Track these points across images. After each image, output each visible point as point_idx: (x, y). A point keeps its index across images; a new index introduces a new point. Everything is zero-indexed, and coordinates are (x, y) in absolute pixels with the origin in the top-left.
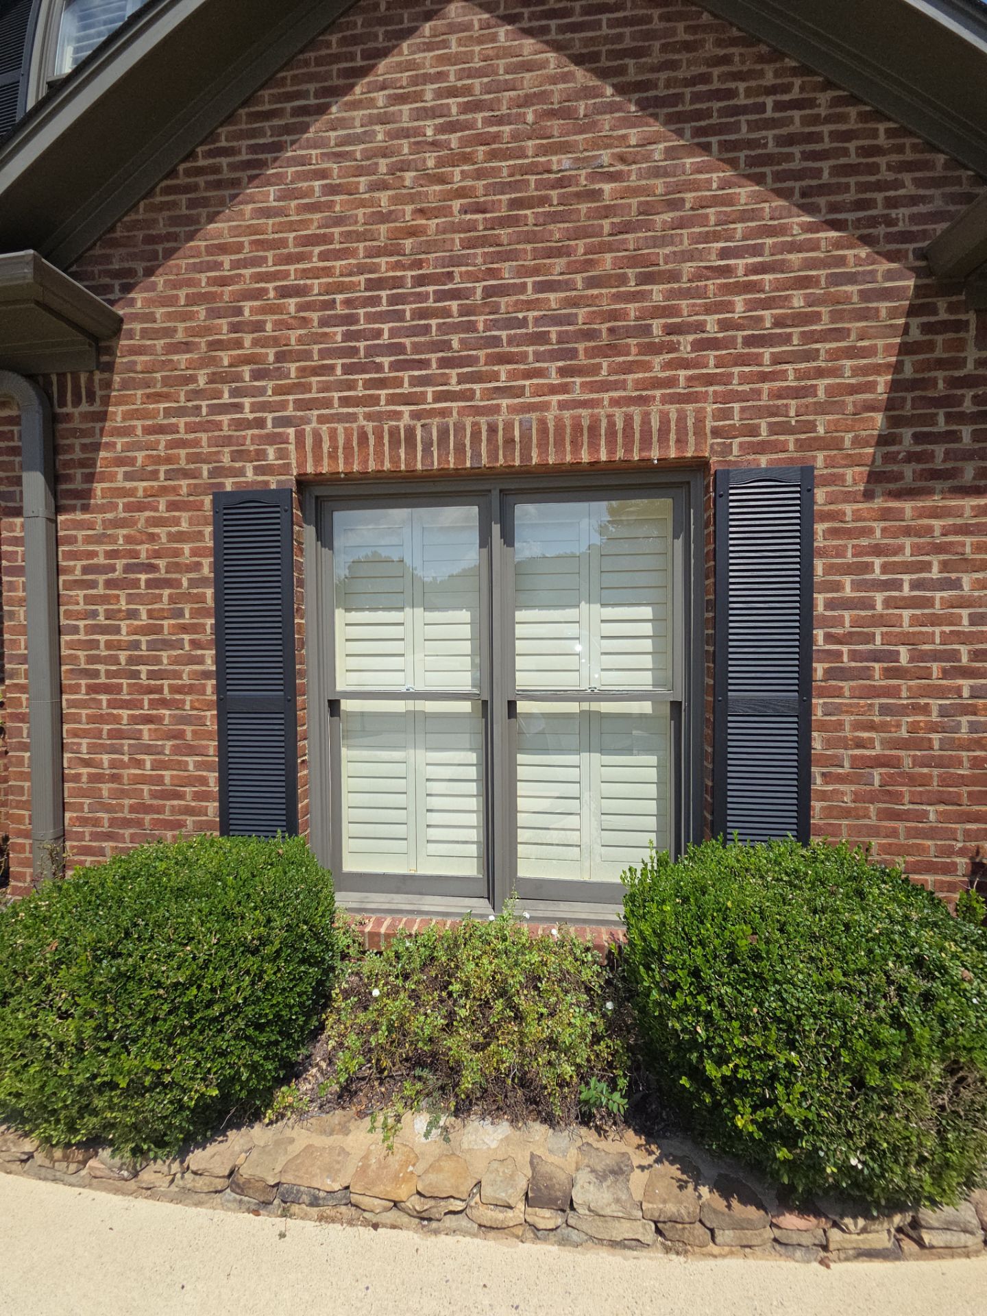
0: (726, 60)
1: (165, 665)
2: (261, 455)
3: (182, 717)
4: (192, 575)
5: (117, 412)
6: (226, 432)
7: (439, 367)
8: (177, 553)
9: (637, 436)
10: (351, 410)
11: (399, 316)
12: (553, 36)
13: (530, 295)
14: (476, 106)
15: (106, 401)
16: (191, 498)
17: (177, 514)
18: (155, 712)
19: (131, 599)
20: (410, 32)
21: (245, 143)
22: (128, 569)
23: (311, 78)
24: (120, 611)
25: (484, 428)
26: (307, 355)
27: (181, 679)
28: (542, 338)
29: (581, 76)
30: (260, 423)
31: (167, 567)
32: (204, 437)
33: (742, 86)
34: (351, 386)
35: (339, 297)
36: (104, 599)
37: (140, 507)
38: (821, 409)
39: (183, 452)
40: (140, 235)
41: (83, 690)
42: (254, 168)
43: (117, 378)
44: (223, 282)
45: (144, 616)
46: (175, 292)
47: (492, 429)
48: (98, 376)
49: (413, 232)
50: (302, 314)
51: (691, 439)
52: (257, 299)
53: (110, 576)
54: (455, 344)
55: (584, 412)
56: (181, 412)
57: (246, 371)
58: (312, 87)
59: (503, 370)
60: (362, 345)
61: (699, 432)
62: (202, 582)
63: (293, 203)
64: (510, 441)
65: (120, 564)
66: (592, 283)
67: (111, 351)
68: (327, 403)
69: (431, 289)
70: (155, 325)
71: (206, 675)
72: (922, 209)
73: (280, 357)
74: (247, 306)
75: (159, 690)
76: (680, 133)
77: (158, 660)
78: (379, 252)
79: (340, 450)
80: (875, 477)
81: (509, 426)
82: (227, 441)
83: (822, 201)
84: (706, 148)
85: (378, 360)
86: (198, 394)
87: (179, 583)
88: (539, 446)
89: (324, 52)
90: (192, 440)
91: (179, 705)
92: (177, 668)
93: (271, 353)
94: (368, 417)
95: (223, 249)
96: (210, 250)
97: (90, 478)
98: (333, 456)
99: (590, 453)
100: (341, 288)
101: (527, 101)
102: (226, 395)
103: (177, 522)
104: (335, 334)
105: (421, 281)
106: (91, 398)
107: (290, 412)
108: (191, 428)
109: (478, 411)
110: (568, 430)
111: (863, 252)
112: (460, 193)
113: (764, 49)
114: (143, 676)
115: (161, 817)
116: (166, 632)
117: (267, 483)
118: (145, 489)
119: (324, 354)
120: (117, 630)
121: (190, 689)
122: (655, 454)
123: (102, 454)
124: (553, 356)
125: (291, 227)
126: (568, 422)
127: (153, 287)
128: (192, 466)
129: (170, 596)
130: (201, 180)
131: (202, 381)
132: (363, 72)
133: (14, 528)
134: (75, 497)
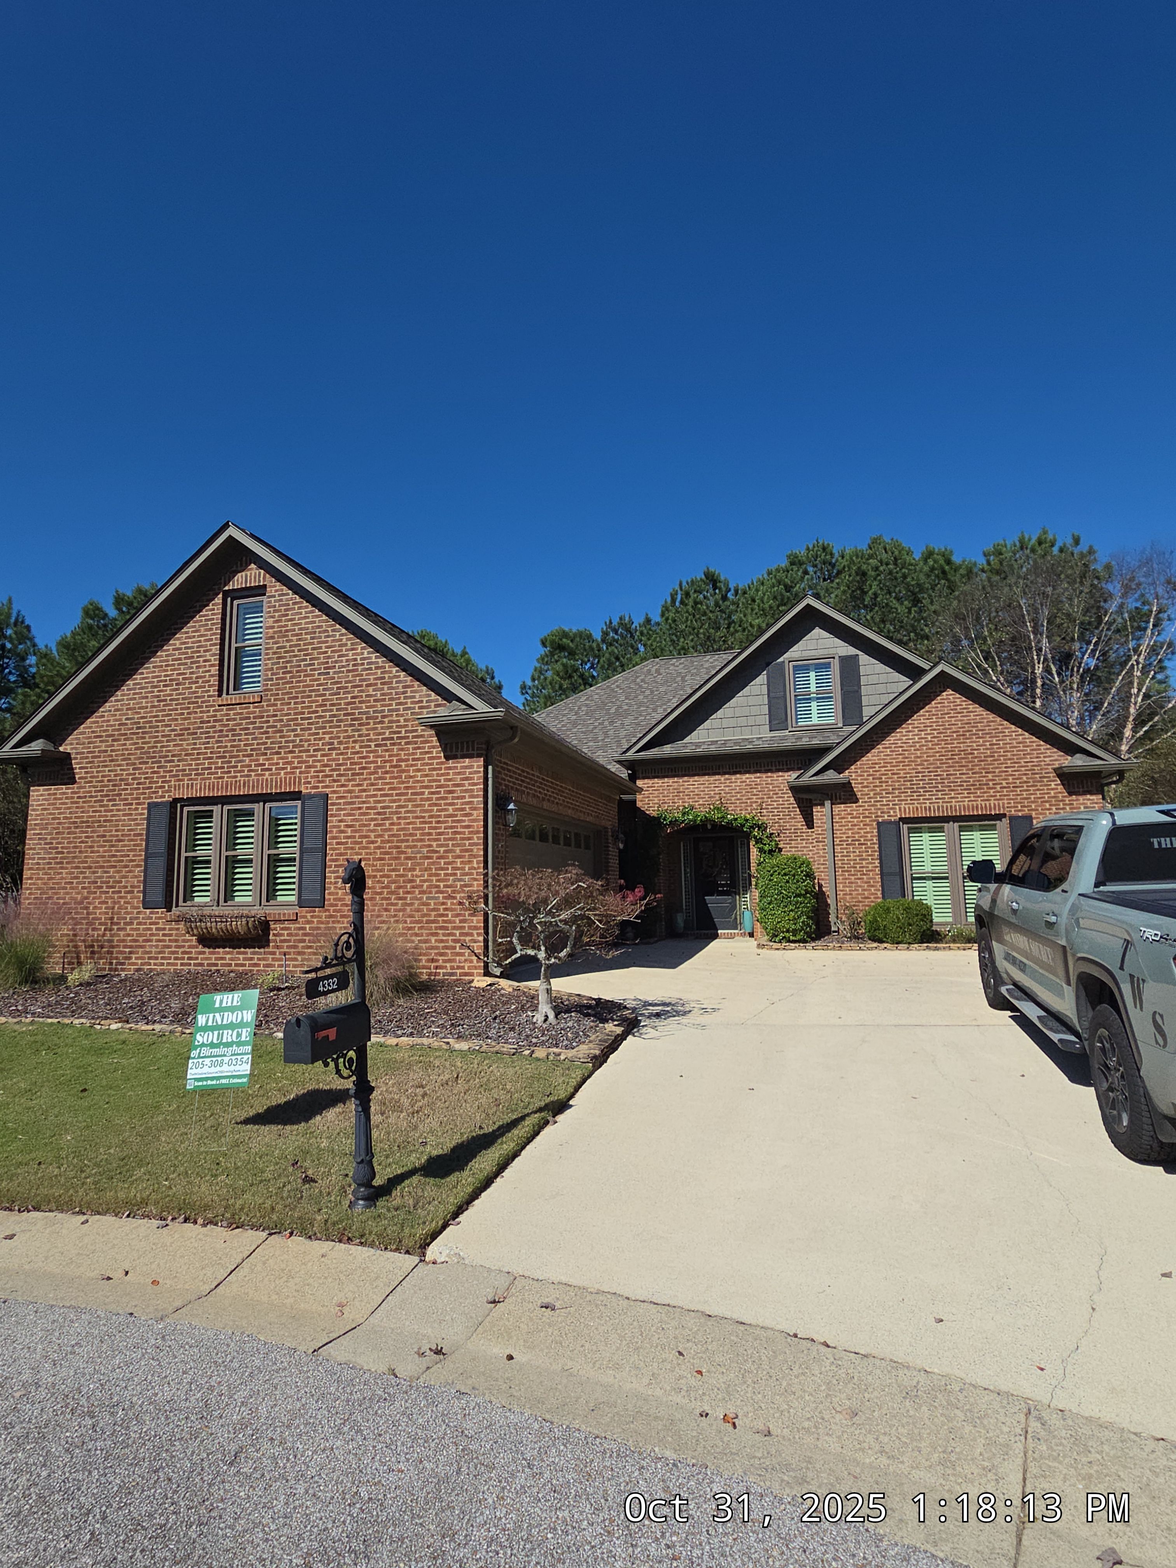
0: (1002, 725)
1: (864, 864)
3: (870, 878)
4: (871, 842)
8: (867, 837)
9: (988, 808)
12: (959, 718)
14: (941, 733)
22: (852, 841)
24: (851, 851)
25: (949, 806)
27: (869, 868)
29: (967, 728)
31: (864, 840)
32: (873, 808)
33: (1007, 730)
35: (908, 776)
36: (846, 848)
37: (855, 825)
38: (1032, 802)
39: (867, 812)
41: (840, 872)
44: (876, 771)
46: (863, 774)
48: (842, 793)
49: (926, 761)
50: (898, 779)
51: (1002, 809)
52: (886, 775)
53: (848, 842)
55: (974, 803)
56: (866, 802)
62: (874, 844)
63: (894, 753)
64: (956, 810)
65: (850, 840)
68: (907, 800)
70: (858, 781)
71: (876, 867)
72: (1052, 758)
75: (863, 871)
76: (992, 741)
77: (862, 863)
78: (918, 765)
79: (912, 811)
81: (956, 806)
83: (1028, 756)
84: (999, 744)
86: (871, 798)
87: (867, 844)
88: (963, 811)
90: (869, 809)
91: (869, 875)
92: (868, 865)
93: (890, 788)
94: (918, 803)
95: (876, 763)
96: (872, 764)
97: (841, 818)
98: (909, 813)
99: (977, 812)
100: (908, 773)
102: (878, 798)
105: (929, 772)
106: (840, 798)
108: (869, 806)
109: (947, 802)
110: (971, 807)
111: (1039, 768)
112: (938, 752)
114: (858, 868)
115: (865, 904)
116: (864, 856)
118: (857, 821)
120: (851, 856)
121: (871, 871)
122: (993, 813)
123: (844, 812)
124: (965, 789)
125: (894, 759)
127: (857, 773)
128: (870, 815)
129: (865, 847)
131: (872, 795)
133: (818, 831)
134: (836, 823)
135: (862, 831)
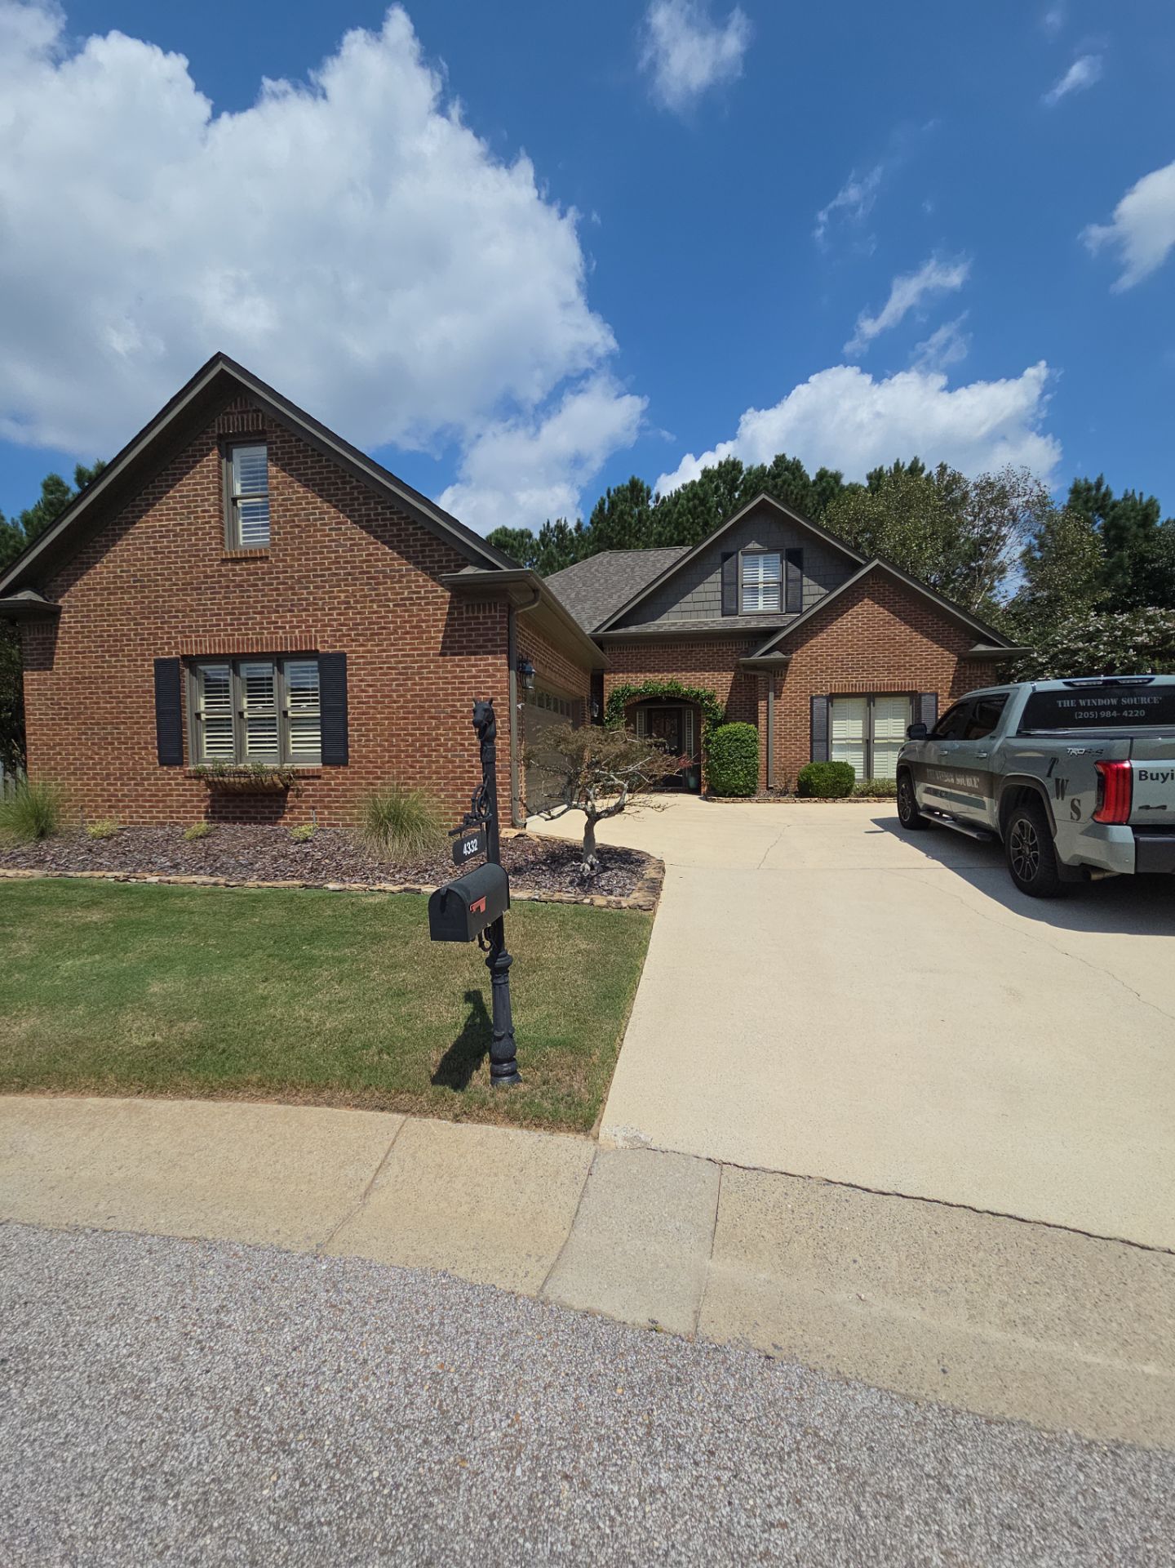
2: (822, 688)
3: (801, 743)
4: (805, 713)
5: (788, 680)
6: (814, 683)
7: (862, 671)
8: (802, 709)
9: (904, 686)
10: (842, 680)
11: (853, 661)
12: (887, 608)
13: (881, 658)
14: (870, 620)
15: (785, 678)
16: (805, 697)
17: (801, 700)
18: (795, 742)
19: (790, 718)
20: (856, 605)
21: (819, 625)
22: (790, 712)
23: (835, 612)
24: (788, 721)
25: (872, 684)
26: (832, 668)
27: (802, 735)
28: (884, 666)
29: (892, 616)
30: (822, 682)
31: (799, 712)
32: (808, 684)
34: (842, 675)
35: (840, 657)
36: (784, 719)
37: (793, 699)
38: (940, 681)
39: (803, 688)
40: (795, 645)
41: (778, 738)
43: (788, 672)
44: (814, 653)
45: (793, 722)
46: (802, 654)
47: (874, 684)
48: (783, 674)
49: (856, 644)
50: (831, 660)
51: (914, 687)
52: (821, 656)
53: (786, 713)
54: (865, 667)
55: (893, 681)
56: (803, 679)
57: (819, 671)
58: (834, 614)
59: (875, 672)
60: (845, 666)
61: (916, 685)
62: (807, 715)
63: (830, 637)
64: (877, 687)
66: (894, 656)
67: (787, 667)
68: (837, 678)
69: (860, 656)
70: (798, 661)
71: (808, 734)
72: (959, 645)
73: (826, 669)
74: (819, 658)
75: (796, 738)
76: (912, 628)
77: (796, 731)
78: (849, 648)
79: (841, 688)
81: (877, 683)
82: (814, 685)
83: (940, 642)
84: (917, 631)
85: (848, 669)
86: (807, 676)
87: (802, 715)
88: (883, 688)
89: (837, 607)
90: (806, 685)
91: (801, 741)
92: (801, 733)
94: (846, 681)
95: (813, 645)
96: (810, 645)
97: (781, 693)
98: (839, 689)
99: (894, 690)
100: (840, 655)
101: (881, 620)
102: (814, 676)
103: (801, 702)
104: (839, 664)
105: (858, 654)
106: (782, 677)
107: (828, 680)
108: (805, 682)
109: (870, 681)
110: (889, 685)
111: (947, 652)
112: (866, 637)
113: (929, 613)
114: (793, 735)
116: (798, 725)
117: (823, 694)
118: (794, 695)
119: (836, 668)
120: (787, 725)
121: (804, 738)
122: (907, 690)
123: (784, 688)
124: (886, 670)
125: (829, 642)
126: (890, 683)
127: (798, 653)
128: (805, 690)
129: (800, 718)
131: (808, 673)
132: (846, 612)
133: (762, 703)
134: (777, 697)
135: (798, 704)
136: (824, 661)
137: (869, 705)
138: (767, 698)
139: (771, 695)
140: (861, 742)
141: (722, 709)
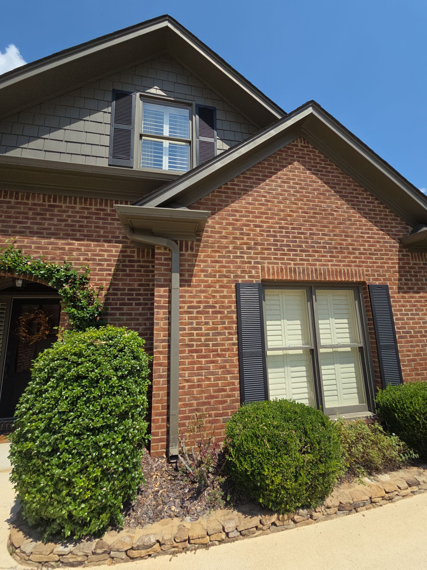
0: (356, 190)
1: (219, 341)
2: (250, 272)
3: (225, 360)
4: (228, 310)
5: (202, 255)
6: (239, 264)
7: (300, 252)
8: (223, 302)
9: (350, 275)
10: (277, 261)
11: (288, 237)
12: (319, 176)
13: (321, 236)
14: (303, 188)
15: (198, 251)
16: (227, 284)
17: (222, 289)
18: (215, 359)
19: (206, 318)
20: (285, 167)
21: (242, 184)
22: (205, 307)
23: (261, 171)
24: (202, 322)
25: (314, 269)
26: (263, 244)
27: (225, 346)
28: (325, 247)
29: (326, 187)
30: (250, 263)
31: (219, 307)
32: (232, 265)
33: (360, 196)
34: (276, 254)
35: (272, 230)
36: (196, 318)
37: (210, 286)
38: (386, 271)
39: (224, 270)
40: (210, 203)
41: (187, 352)
42: (245, 191)
43: (202, 244)
44: (237, 220)
45: (211, 324)
46: (222, 221)
47: (316, 270)
48: (195, 243)
49: (290, 216)
50: (261, 233)
51: (362, 276)
52: (247, 227)
53: (198, 310)
54: (304, 247)
55: (338, 268)
56: (224, 257)
57: (245, 247)
58: (261, 174)
59: (316, 254)
60: (279, 243)
61: (363, 275)
62: (232, 312)
63: (257, 202)
64: (321, 274)
65: (202, 305)
66: (335, 235)
67: (200, 236)
68: (270, 259)
69: (296, 231)
70: (215, 230)
71: (234, 344)
72: (397, 229)
73: (255, 244)
74: (245, 228)
75: (217, 350)
76: (349, 204)
77: (216, 340)
78: (281, 219)
79: (275, 273)
80: (399, 288)
81: (320, 270)
82: (239, 267)
83: (379, 224)
84: (354, 208)
85: (283, 248)
86: (230, 252)
87: (223, 313)
88: (328, 275)
89: (263, 166)
90: (227, 266)
91: (224, 356)
92: (223, 342)
93: (252, 243)
94: (282, 263)
95: (237, 211)
96: (232, 211)
97: (191, 276)
98: (273, 274)
99: (340, 278)
100: (272, 227)
101: (315, 190)
102: (238, 253)
103: (223, 292)
104: (271, 239)
105: (293, 228)
106: (192, 249)
107: (259, 260)
108: (227, 262)
109: (311, 265)
110: (334, 272)
111: (388, 237)
112: (301, 208)
113: (363, 189)
114: (211, 346)
115: (218, 399)
116: (219, 329)
117: (252, 281)
118: (212, 281)
119: (268, 245)
120: (201, 329)
121: (228, 350)
122: (355, 280)
123: (196, 268)
124: (328, 252)
125: (256, 208)
126: (334, 270)
127: (214, 218)
128: (228, 274)
129: (221, 317)
130: (229, 191)
131: (231, 249)
132: (275, 173)
133: (160, 292)
134: (185, 282)
135: (217, 295)
136: (252, 233)
137: (310, 299)
138: (168, 283)
139: (176, 277)
140: (301, 352)
141: (99, 301)
